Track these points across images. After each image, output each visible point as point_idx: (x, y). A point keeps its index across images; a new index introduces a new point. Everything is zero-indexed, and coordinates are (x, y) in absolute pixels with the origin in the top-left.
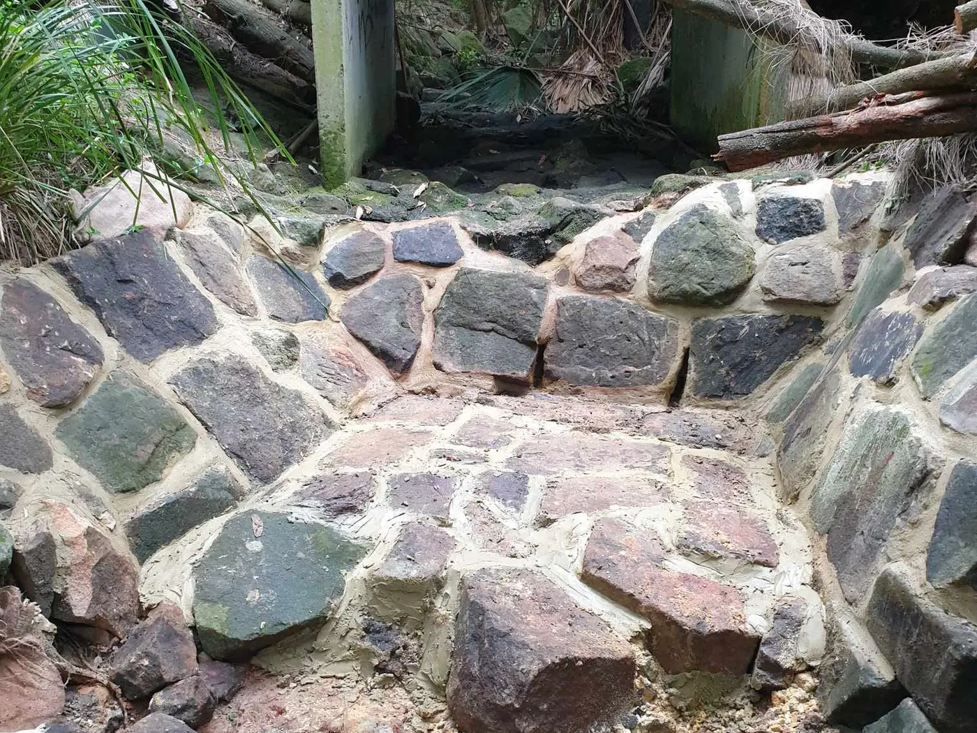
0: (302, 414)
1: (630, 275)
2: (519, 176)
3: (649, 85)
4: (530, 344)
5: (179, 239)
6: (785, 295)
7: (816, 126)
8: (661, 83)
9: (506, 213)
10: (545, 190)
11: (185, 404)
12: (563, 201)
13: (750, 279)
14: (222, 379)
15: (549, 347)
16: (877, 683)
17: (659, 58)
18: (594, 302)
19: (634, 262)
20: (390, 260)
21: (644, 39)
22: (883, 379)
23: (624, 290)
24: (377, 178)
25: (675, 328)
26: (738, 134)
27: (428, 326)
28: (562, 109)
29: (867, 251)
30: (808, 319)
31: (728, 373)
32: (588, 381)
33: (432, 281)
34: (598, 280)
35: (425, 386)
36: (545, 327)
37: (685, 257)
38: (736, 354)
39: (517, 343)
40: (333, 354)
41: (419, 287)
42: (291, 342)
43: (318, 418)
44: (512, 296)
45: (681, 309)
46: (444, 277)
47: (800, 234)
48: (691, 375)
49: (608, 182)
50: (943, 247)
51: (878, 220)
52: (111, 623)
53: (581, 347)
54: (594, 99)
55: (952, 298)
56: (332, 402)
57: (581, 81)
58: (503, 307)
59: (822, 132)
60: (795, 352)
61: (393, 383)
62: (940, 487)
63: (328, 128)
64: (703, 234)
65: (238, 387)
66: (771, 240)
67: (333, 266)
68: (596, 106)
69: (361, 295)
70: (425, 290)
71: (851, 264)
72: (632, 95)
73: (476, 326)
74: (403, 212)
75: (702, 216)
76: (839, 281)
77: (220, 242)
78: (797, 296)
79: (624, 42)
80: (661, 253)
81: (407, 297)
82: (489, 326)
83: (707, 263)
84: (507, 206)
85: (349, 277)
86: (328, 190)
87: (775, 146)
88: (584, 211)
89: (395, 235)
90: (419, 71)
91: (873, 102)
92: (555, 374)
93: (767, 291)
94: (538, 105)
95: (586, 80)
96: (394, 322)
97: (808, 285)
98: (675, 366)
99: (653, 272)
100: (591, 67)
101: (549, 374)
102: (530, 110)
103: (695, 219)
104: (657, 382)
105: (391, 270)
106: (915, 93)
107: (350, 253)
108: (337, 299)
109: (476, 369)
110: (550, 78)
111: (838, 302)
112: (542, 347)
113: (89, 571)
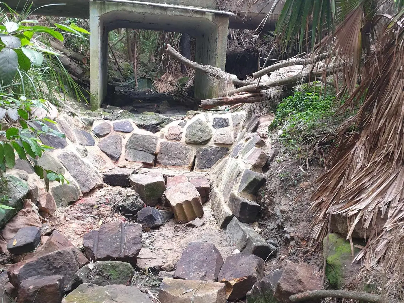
0: (89, 169)
1: (180, 136)
2: (149, 110)
3: (188, 85)
4: (153, 154)
5: (57, 121)
6: (220, 142)
7: (224, 99)
8: (192, 85)
9: (145, 119)
10: (157, 114)
11: (61, 163)
12: (162, 116)
13: (211, 138)
14: (70, 158)
15: (158, 155)
16: (229, 215)
17: (192, 77)
18: (171, 143)
19: (181, 133)
20: (112, 130)
21: (187, 71)
22: (236, 157)
23: (179, 140)
24: (106, 108)
25: (192, 150)
26: (206, 100)
27: (124, 149)
28: (161, 91)
29: (239, 131)
30: (225, 148)
31: (205, 162)
32: (169, 164)
33: (125, 137)
34: (172, 137)
35: (123, 165)
36: (157, 150)
37: (195, 132)
38: (207, 157)
39: (149, 154)
40: (96, 155)
41: (121, 138)
42: (86, 151)
43: (94, 171)
44: (148, 141)
45: (194, 145)
46: (128, 136)
47: (223, 127)
48: (196, 163)
49: (175, 112)
50: (252, 128)
51: (242, 124)
52: (49, 210)
53: (167, 155)
54: (171, 89)
55: (250, 138)
56: (97, 168)
57: (167, 83)
58: (146, 144)
59: (225, 100)
60: (222, 157)
61: (113, 164)
62: (242, 175)
63: (93, 93)
64: (199, 126)
65: (73, 160)
66: (216, 128)
67: (96, 131)
68: (172, 91)
69: (104, 140)
70: (123, 139)
71: (236, 134)
72: (183, 88)
73: (137, 149)
74: (115, 118)
75: (199, 122)
76: (233, 139)
77: (66, 122)
78: (222, 142)
79: (181, 71)
80: (188, 131)
81: (117, 141)
82: (141, 149)
83: (200, 133)
84: (146, 117)
85: (100, 135)
86: (93, 111)
87: (214, 103)
88: (168, 119)
89: (114, 124)
90: (111, 76)
91: (237, 94)
92: (160, 162)
93: (215, 141)
94: (153, 90)
95: (168, 83)
96: (114, 147)
97: (225, 140)
98: (192, 160)
99: (187, 135)
100: (170, 78)
101: (158, 162)
102: (150, 91)
103: (197, 122)
104: (187, 165)
105: (113, 133)
106: (246, 92)
107: (101, 128)
108: (97, 141)
109: (138, 160)
110: (157, 81)
111: (232, 144)
112: (156, 155)
113: (45, 197)
